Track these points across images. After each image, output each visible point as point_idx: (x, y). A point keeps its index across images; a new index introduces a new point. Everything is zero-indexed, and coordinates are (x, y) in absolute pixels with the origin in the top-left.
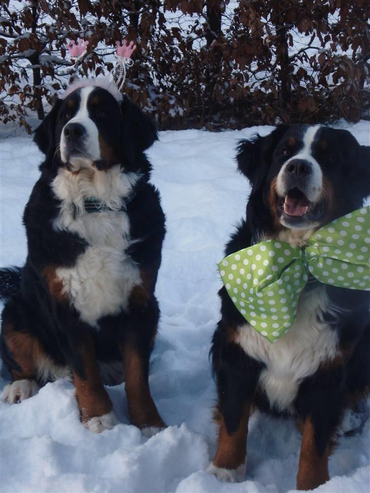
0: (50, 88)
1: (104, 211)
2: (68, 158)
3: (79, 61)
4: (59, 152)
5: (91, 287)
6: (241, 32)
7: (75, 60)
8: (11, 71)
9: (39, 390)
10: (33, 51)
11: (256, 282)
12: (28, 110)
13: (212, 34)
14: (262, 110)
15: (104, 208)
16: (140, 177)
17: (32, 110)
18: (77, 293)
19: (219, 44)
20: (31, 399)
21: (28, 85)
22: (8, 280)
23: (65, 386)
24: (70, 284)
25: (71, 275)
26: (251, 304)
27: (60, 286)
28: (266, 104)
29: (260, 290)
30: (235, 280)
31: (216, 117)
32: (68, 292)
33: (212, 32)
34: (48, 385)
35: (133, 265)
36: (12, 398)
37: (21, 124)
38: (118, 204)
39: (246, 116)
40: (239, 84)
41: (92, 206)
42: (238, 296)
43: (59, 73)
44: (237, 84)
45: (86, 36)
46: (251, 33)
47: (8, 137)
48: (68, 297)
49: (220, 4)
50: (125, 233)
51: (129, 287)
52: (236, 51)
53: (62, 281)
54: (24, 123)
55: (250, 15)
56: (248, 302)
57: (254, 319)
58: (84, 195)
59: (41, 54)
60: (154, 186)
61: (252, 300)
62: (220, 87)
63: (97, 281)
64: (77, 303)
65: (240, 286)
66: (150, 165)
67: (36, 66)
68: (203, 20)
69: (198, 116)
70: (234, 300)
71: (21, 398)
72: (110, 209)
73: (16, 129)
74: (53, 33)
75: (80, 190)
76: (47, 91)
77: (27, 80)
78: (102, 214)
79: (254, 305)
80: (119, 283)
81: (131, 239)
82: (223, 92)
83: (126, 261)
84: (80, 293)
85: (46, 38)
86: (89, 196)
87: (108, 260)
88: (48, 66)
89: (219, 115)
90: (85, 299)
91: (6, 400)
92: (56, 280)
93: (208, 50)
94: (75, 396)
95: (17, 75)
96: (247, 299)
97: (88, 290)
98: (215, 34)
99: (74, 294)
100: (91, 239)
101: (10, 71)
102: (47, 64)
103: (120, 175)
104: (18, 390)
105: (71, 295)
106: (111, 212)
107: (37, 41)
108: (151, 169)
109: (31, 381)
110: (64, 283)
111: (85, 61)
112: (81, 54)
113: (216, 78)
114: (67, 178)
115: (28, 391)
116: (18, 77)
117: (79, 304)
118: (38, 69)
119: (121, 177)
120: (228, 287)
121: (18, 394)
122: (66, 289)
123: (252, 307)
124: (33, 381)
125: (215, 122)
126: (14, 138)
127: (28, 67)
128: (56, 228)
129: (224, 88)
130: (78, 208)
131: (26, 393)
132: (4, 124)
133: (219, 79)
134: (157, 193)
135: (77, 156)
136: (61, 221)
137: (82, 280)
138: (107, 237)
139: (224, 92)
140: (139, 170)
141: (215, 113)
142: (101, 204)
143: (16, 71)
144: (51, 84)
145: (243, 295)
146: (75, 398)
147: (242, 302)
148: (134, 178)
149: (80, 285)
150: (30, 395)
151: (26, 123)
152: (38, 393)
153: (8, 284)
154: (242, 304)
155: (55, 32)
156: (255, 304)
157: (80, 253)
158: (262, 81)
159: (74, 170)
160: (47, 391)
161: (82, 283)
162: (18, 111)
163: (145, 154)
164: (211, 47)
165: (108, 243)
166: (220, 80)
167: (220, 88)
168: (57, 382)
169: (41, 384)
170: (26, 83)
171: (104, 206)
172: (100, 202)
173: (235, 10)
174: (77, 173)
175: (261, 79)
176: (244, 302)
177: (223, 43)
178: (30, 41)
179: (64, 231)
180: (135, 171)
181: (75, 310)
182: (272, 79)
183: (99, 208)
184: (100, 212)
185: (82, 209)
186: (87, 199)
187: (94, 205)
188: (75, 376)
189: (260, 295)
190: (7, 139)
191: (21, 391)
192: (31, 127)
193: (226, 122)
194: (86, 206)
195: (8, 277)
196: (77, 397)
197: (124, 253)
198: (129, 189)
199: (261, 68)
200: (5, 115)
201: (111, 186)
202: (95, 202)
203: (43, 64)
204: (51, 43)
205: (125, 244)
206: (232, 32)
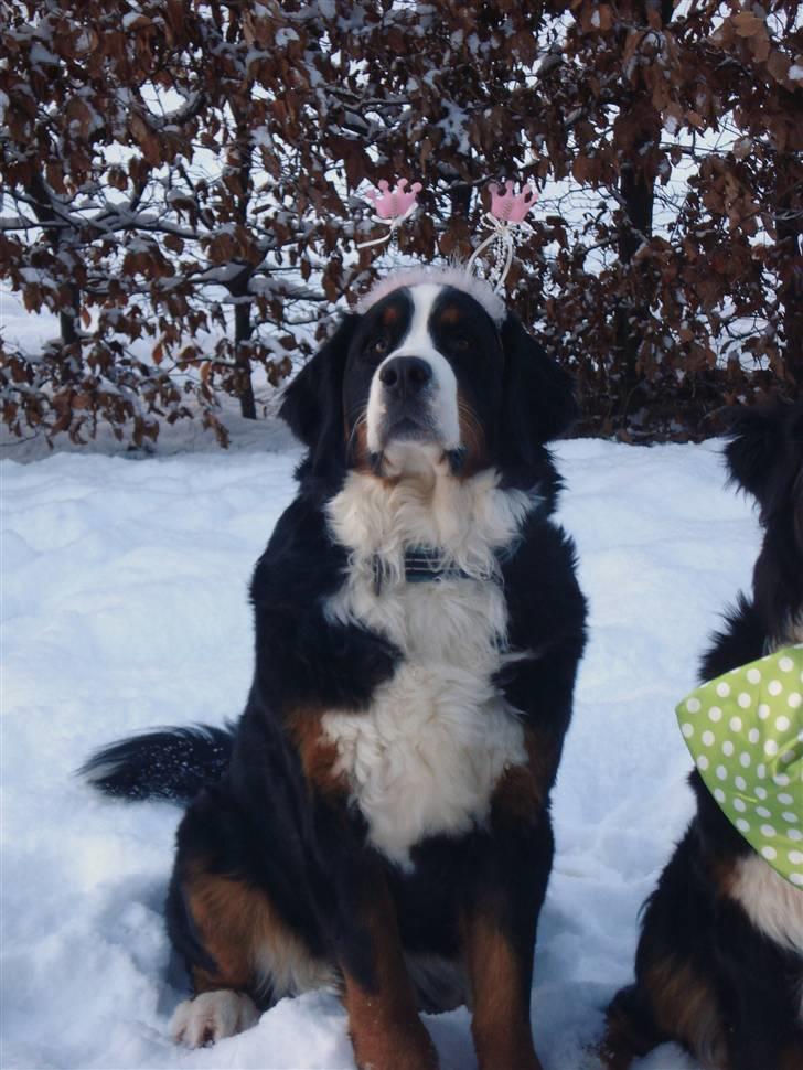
0: (274, 345)
1: (447, 578)
2: (385, 439)
3: (399, 228)
4: (364, 427)
5: (403, 762)
6: (704, 226)
7: (389, 226)
8: (189, 308)
9: (259, 1016)
10: (239, 268)
11: (771, 749)
12: (222, 395)
13: (633, 235)
14: (746, 401)
15: (450, 572)
16: (536, 504)
17: (232, 395)
18: (369, 775)
19: (655, 253)
20: (240, 1038)
21: (226, 339)
22: (186, 754)
23: (325, 1007)
24: (355, 753)
25: (359, 731)
26: (762, 803)
27: (330, 754)
28: (757, 389)
29: (783, 768)
30: (718, 746)
31: (637, 419)
32: (349, 771)
33: (634, 231)
34: (283, 1005)
35: (508, 715)
36: (194, 1033)
37: (207, 425)
38: (487, 563)
39: (709, 415)
40: (697, 342)
41: (421, 565)
42: (729, 786)
43: (290, 319)
44: (692, 341)
45: (359, 231)
46: (728, 229)
47: (176, 453)
48: (346, 781)
49: (659, 163)
50: (497, 633)
51: (494, 768)
52: (693, 267)
53: (336, 745)
54: (212, 422)
55: (728, 189)
56: (754, 800)
57: (769, 842)
58: (403, 538)
59: (253, 276)
60: (561, 529)
61: (762, 794)
62: (653, 346)
63: (417, 747)
64: (366, 800)
65: (731, 763)
66: (559, 477)
67: (244, 299)
68: (614, 205)
69: (596, 417)
70: (719, 796)
71: (218, 1034)
72: (464, 575)
73: (195, 437)
74: (285, 225)
75: (393, 527)
76: (266, 351)
77: (225, 329)
78: (444, 585)
79: (768, 808)
80: (472, 757)
81: (513, 650)
82: (659, 359)
83: (491, 704)
84: (376, 775)
85: (268, 238)
86: (417, 541)
87: (445, 698)
88: (270, 298)
89: (643, 411)
90: (387, 789)
91: (180, 1038)
92: (321, 740)
93: (627, 267)
94: (349, 1034)
95: (202, 317)
96: (750, 792)
97: (396, 769)
98: (640, 235)
99: (361, 775)
100: (411, 645)
101: (187, 309)
102: (268, 293)
103: (493, 492)
104: (209, 1016)
105: (355, 777)
106: (467, 581)
107: (249, 239)
108: (560, 487)
109: (240, 996)
110: (341, 749)
111: (351, 288)
112: (404, 212)
113: (645, 328)
114: (368, 496)
115: (234, 1018)
116: (205, 321)
117: (371, 802)
118: (248, 306)
119: (494, 498)
120: (704, 765)
121: (209, 1025)
122: (344, 763)
123: (763, 812)
124: (245, 995)
125: (637, 428)
126: (191, 455)
127: (226, 302)
128: (333, 618)
129: (662, 351)
130: (388, 571)
131: (227, 1023)
132: (169, 425)
133: (650, 330)
134: (569, 548)
135: (408, 437)
136: (345, 602)
137: (383, 743)
138: (452, 641)
139: (663, 359)
140: (535, 489)
141: (634, 411)
142: (442, 561)
143: (200, 309)
144: (275, 337)
145: (740, 783)
146: (348, 1037)
147: (739, 801)
148: (523, 503)
149: (378, 754)
150: (238, 1028)
151: (216, 422)
152: (257, 1023)
153: (185, 764)
154: (740, 805)
155: (289, 224)
156: (771, 803)
157: (382, 680)
158: (748, 338)
159: (390, 472)
160: (281, 1019)
161: (383, 749)
162: (201, 396)
163: (546, 451)
164: (634, 259)
165: (451, 656)
166: (653, 334)
167: (653, 351)
168: (303, 998)
169: (264, 1001)
170: (222, 335)
171: (448, 568)
172: (442, 556)
173: (692, 181)
174: (393, 482)
175: (743, 336)
176: (745, 801)
177: (663, 250)
178: (235, 240)
179: (351, 626)
180: (525, 487)
181: (359, 814)
182: (770, 334)
183: (436, 570)
184: (438, 580)
185: (398, 570)
186: (410, 548)
187: (425, 565)
188: (349, 982)
189: (783, 780)
190: (175, 457)
191: (217, 1017)
192: (228, 432)
193: (661, 429)
194: (407, 565)
195: (187, 747)
196: (353, 1036)
197: (488, 683)
198: (511, 531)
199: (743, 311)
200: (172, 404)
201: (471, 518)
202: (430, 556)
203: (260, 295)
204: (279, 249)
205: (492, 660)
206: (681, 227)
